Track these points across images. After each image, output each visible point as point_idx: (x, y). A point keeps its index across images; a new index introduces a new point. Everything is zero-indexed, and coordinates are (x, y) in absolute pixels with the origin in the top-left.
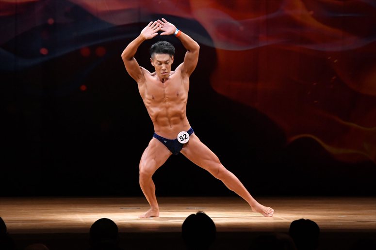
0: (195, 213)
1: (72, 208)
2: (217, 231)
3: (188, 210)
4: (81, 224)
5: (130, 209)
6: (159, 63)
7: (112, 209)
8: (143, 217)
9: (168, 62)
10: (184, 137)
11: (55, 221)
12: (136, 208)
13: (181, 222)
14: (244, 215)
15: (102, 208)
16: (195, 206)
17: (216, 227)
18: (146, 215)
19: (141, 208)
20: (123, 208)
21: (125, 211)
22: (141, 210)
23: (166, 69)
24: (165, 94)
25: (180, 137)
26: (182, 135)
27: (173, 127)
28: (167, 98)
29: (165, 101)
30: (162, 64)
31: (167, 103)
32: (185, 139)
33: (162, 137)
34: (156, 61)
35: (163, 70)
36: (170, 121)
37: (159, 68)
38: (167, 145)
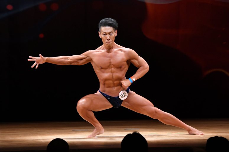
0: (131, 133)
2: (149, 146)
3: (126, 131)
4: (41, 143)
5: (80, 130)
7: (66, 130)
8: (90, 137)
9: (111, 33)
10: (124, 95)
11: (21, 141)
12: (85, 130)
13: (121, 140)
14: (171, 134)
15: (58, 131)
16: (131, 128)
18: (92, 135)
19: (88, 130)
20: (75, 130)
21: (76, 132)
22: (89, 131)
23: (109, 40)
24: (110, 62)
25: (121, 95)
26: (123, 94)
27: (116, 88)
28: (112, 65)
29: (111, 67)
30: (106, 35)
31: (113, 69)
32: (125, 96)
33: (106, 95)
34: (103, 32)
35: (107, 40)
36: (114, 84)
37: (104, 38)
38: (110, 101)
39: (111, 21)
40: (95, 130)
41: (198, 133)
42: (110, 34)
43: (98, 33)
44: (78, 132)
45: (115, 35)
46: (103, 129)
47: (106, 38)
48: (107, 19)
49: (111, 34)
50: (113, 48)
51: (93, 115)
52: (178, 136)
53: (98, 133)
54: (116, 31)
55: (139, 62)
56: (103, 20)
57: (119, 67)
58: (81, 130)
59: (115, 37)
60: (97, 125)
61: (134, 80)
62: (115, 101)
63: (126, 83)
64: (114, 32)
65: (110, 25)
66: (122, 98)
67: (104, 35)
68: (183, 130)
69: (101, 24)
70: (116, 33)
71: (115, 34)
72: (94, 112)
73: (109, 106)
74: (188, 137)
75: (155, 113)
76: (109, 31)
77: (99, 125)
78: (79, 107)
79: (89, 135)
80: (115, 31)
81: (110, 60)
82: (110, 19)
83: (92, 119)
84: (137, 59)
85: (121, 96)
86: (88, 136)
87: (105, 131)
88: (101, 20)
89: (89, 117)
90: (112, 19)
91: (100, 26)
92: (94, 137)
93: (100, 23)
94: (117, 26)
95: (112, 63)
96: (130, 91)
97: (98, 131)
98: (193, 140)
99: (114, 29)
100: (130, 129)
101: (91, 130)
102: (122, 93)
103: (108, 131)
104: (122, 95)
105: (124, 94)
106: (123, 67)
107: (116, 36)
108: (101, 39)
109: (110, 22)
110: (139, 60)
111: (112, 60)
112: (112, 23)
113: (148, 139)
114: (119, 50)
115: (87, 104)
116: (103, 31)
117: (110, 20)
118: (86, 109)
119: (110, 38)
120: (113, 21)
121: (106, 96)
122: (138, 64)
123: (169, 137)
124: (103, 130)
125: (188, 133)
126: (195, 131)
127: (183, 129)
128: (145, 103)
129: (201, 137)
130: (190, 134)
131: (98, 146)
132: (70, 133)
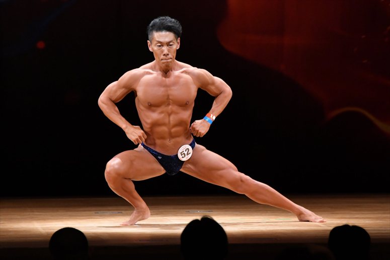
0: (199, 218)
1: (28, 213)
3: (188, 213)
5: (108, 213)
7: (84, 213)
8: (125, 225)
9: (171, 43)
10: (186, 153)
12: (117, 212)
14: (267, 221)
16: (198, 209)
17: (228, 236)
18: (130, 221)
19: (123, 212)
20: (99, 212)
21: (101, 216)
22: (124, 215)
23: (168, 55)
24: (168, 96)
25: (181, 153)
26: (184, 150)
27: (173, 141)
28: (171, 101)
29: (169, 104)
30: (163, 46)
31: (170, 107)
32: (188, 154)
33: (156, 152)
34: (156, 42)
35: (164, 55)
36: (170, 133)
37: (158, 52)
38: (161, 162)
39: (171, 21)
40: (135, 212)
41: (316, 219)
42: (168, 44)
43: (147, 43)
44: (105, 215)
45: (177, 47)
46: (149, 210)
48: (164, 18)
49: (171, 45)
51: (132, 186)
52: (281, 224)
53: (140, 217)
54: (179, 41)
56: (157, 20)
58: (110, 212)
60: (139, 203)
62: (171, 162)
64: (175, 41)
65: (169, 29)
66: (183, 157)
67: (160, 46)
68: (290, 214)
69: (152, 26)
70: (178, 43)
72: (134, 182)
73: (160, 170)
74: (297, 226)
75: (240, 183)
76: (167, 40)
77: (143, 204)
78: (109, 173)
79: (125, 221)
80: (177, 40)
81: (167, 91)
82: (169, 19)
83: (130, 194)
85: (182, 155)
86: (122, 224)
87: (151, 214)
88: (153, 20)
89: (125, 191)
90: (172, 18)
91: (152, 30)
92: (132, 224)
93: (150, 25)
94: (181, 32)
96: (197, 145)
97: (141, 215)
98: (306, 232)
99: (175, 36)
100: (195, 211)
101: (127, 212)
102: (183, 148)
105: (186, 151)
108: (152, 53)
109: (170, 24)
112: (173, 26)
113: (228, 229)
116: (157, 40)
118: (121, 177)
119: (169, 52)
120: (174, 22)
121: (155, 154)
123: (263, 226)
125: (297, 219)
126: (310, 216)
127: (290, 212)
128: (223, 165)
129: (320, 226)
130: (301, 220)
131: (140, 240)
132: (92, 218)
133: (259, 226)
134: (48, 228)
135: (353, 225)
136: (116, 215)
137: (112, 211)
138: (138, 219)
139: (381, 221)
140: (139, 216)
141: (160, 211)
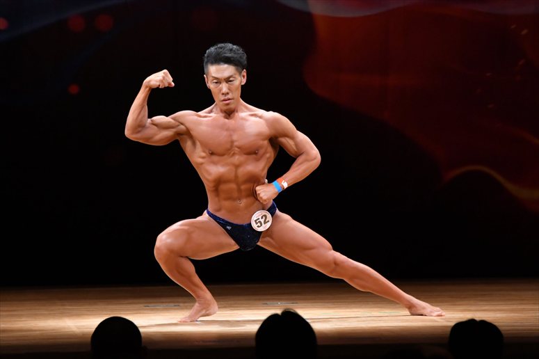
0: (279, 312)
1: (57, 308)
2: (319, 342)
3: (266, 306)
5: (162, 306)
6: (215, 81)
7: (130, 307)
8: (184, 322)
9: (232, 79)
10: (262, 221)
12: (172, 304)
13: (254, 328)
14: (369, 315)
16: (280, 300)
19: (181, 305)
20: (150, 305)
21: (152, 310)
22: (182, 309)
23: (228, 93)
24: (232, 142)
25: (256, 221)
26: (260, 217)
27: (243, 203)
28: (237, 149)
29: (234, 154)
30: (220, 83)
32: (265, 223)
33: (223, 220)
34: (211, 78)
35: (223, 94)
36: (239, 190)
37: (216, 91)
38: (231, 233)
39: (231, 50)
40: (197, 304)
41: (431, 312)
42: (228, 80)
44: (158, 309)
45: (241, 82)
46: (216, 303)
47: (221, 90)
49: (231, 81)
50: (237, 112)
51: (191, 268)
52: (386, 318)
53: (203, 312)
55: (296, 145)
56: (213, 49)
57: (252, 152)
58: (164, 305)
59: (242, 86)
60: (201, 293)
61: (285, 185)
62: (242, 233)
63: (268, 192)
64: (237, 76)
65: (227, 61)
66: (258, 227)
68: (398, 306)
70: (244, 76)
71: (240, 80)
73: (229, 245)
74: (407, 321)
75: (334, 265)
76: (226, 74)
79: (183, 317)
81: (231, 136)
83: (189, 278)
84: (292, 138)
85: (257, 223)
86: (179, 320)
87: (219, 308)
88: (208, 48)
89: (182, 275)
90: (234, 44)
91: (207, 63)
92: (193, 321)
93: (205, 55)
95: (236, 144)
96: (278, 211)
97: (204, 308)
98: (419, 328)
99: (238, 70)
100: (275, 302)
101: (186, 304)
102: (257, 215)
103: (225, 307)
104: (260, 221)
105: (262, 218)
106: (261, 152)
107: (243, 84)
109: (228, 55)
110: (298, 140)
111: (235, 137)
113: (317, 326)
114: (252, 115)
115: (178, 243)
116: (213, 75)
117: (229, 48)
118: (175, 254)
119: (229, 89)
120: (235, 50)
121: (223, 223)
122: (295, 148)
123: (364, 321)
124: (214, 305)
125: (407, 312)
126: (424, 308)
127: (398, 303)
128: (312, 243)
129: (437, 322)
130: (413, 314)
131: (203, 341)
132: (140, 313)
133: (358, 321)
134: (84, 326)
135: (480, 319)
136: (172, 309)
137: (167, 304)
138: (201, 314)
139: (517, 315)
140: (202, 310)
141: (230, 302)
